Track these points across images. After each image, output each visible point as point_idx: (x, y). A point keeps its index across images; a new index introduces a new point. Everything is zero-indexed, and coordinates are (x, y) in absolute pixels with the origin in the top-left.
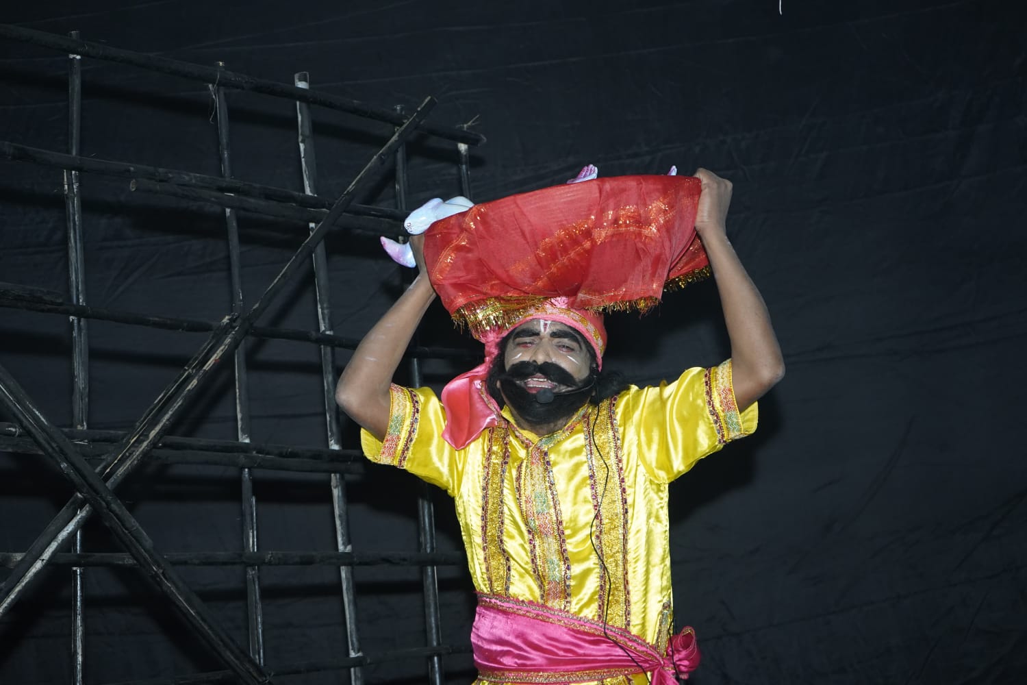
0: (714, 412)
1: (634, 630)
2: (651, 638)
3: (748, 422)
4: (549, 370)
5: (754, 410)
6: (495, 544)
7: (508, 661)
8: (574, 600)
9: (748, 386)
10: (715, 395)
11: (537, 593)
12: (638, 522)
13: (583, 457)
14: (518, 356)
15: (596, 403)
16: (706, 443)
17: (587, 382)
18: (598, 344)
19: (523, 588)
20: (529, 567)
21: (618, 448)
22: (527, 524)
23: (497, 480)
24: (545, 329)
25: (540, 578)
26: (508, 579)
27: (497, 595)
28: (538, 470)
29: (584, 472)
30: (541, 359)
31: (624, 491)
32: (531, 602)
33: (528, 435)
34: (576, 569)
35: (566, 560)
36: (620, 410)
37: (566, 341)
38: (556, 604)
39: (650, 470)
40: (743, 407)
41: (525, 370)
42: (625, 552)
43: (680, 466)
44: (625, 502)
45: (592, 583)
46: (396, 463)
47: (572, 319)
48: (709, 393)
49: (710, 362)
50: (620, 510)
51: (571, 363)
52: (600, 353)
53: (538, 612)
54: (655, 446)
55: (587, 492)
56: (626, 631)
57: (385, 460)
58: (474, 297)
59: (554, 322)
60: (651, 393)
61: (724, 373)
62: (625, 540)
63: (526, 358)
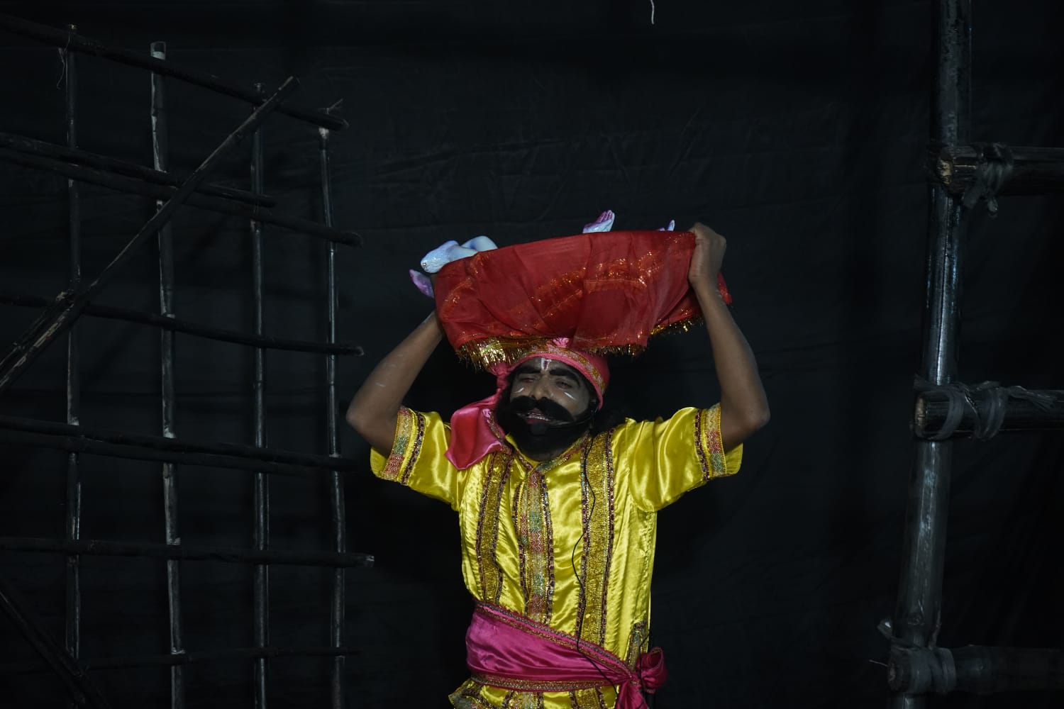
0: (701, 452)
1: (607, 647)
2: (622, 654)
3: (732, 463)
4: (547, 406)
5: (738, 452)
6: (489, 560)
7: (489, 665)
8: (555, 615)
9: (734, 429)
10: (703, 436)
11: (523, 605)
13: (577, 484)
14: (522, 391)
15: (594, 434)
16: (691, 479)
17: (584, 416)
18: (598, 380)
19: (509, 600)
20: (517, 580)
21: (611, 478)
22: (519, 539)
23: (494, 498)
24: (544, 365)
25: (526, 592)
26: (500, 589)
27: (488, 603)
28: (535, 492)
29: (578, 496)
30: (539, 394)
31: (612, 518)
32: (516, 613)
33: (526, 459)
34: (560, 586)
35: (551, 577)
36: (615, 442)
37: (564, 379)
38: (537, 617)
39: (640, 502)
40: (728, 447)
41: (527, 404)
42: (607, 575)
43: (666, 495)
44: (612, 527)
45: (572, 600)
46: (399, 480)
47: (572, 358)
48: (698, 434)
49: (702, 405)
50: (606, 535)
51: (567, 399)
52: (600, 391)
53: (519, 623)
54: (645, 478)
55: (578, 515)
56: (600, 647)
57: (388, 476)
58: (478, 335)
59: (554, 361)
60: (645, 428)
61: (713, 418)
62: (609, 564)
63: (526, 394)
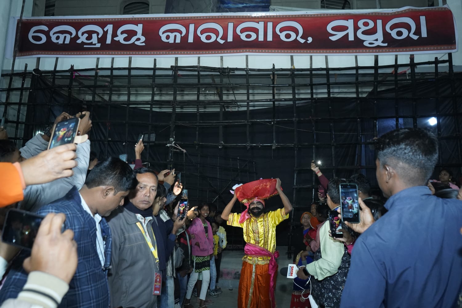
0: (282, 216)
1: (269, 249)
2: (271, 251)
3: (287, 217)
4: (257, 208)
5: (288, 215)
6: (248, 236)
7: (249, 253)
8: (260, 244)
9: (287, 211)
10: (282, 213)
11: (255, 243)
12: (270, 232)
13: (262, 222)
14: (252, 207)
15: (265, 213)
16: (281, 220)
17: (263, 209)
18: (264, 203)
19: (252, 242)
20: (253, 239)
21: (268, 221)
22: (253, 232)
23: (248, 225)
24: (255, 202)
25: (255, 240)
26: (250, 240)
27: (249, 243)
28: (256, 223)
29: (263, 224)
30: (255, 206)
31: (268, 227)
32: (253, 244)
33: (254, 218)
34: (260, 239)
35: (259, 237)
36: (268, 215)
37: (259, 203)
38: (257, 245)
39: (273, 224)
40: (286, 214)
41: (254, 208)
42: (268, 237)
43: (277, 223)
44: (268, 229)
45: (263, 242)
46: (231, 225)
47: (259, 200)
48: (281, 212)
49: (281, 208)
50: (268, 230)
51: (260, 206)
52: (264, 205)
53: (254, 246)
54: (273, 221)
55: (263, 227)
56: (267, 250)
58: (243, 199)
59: (257, 201)
60: (273, 212)
61: (283, 210)
62: (268, 235)
63: (254, 207)
